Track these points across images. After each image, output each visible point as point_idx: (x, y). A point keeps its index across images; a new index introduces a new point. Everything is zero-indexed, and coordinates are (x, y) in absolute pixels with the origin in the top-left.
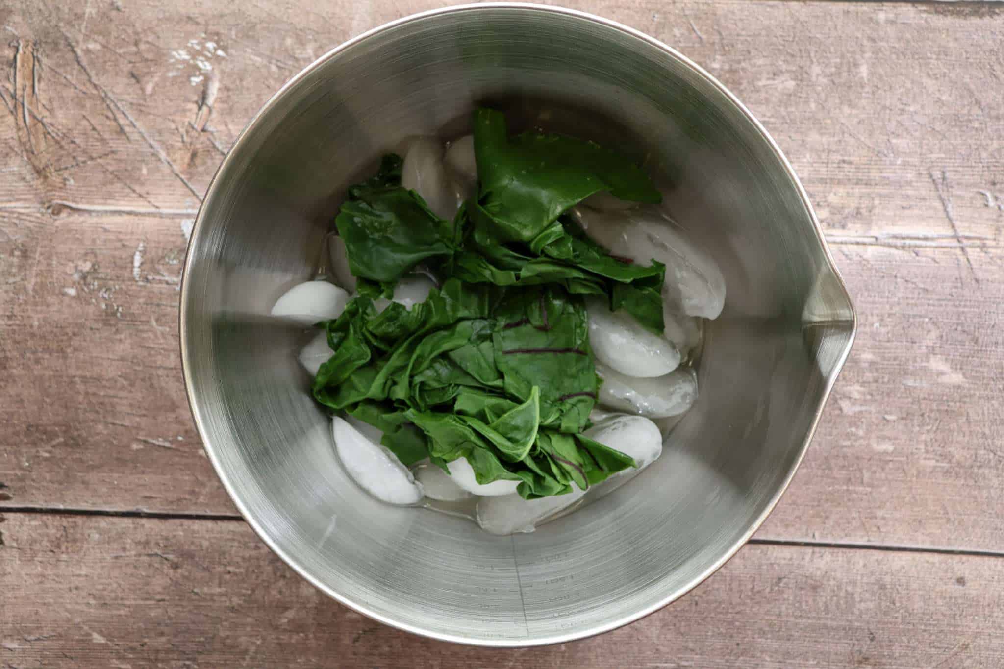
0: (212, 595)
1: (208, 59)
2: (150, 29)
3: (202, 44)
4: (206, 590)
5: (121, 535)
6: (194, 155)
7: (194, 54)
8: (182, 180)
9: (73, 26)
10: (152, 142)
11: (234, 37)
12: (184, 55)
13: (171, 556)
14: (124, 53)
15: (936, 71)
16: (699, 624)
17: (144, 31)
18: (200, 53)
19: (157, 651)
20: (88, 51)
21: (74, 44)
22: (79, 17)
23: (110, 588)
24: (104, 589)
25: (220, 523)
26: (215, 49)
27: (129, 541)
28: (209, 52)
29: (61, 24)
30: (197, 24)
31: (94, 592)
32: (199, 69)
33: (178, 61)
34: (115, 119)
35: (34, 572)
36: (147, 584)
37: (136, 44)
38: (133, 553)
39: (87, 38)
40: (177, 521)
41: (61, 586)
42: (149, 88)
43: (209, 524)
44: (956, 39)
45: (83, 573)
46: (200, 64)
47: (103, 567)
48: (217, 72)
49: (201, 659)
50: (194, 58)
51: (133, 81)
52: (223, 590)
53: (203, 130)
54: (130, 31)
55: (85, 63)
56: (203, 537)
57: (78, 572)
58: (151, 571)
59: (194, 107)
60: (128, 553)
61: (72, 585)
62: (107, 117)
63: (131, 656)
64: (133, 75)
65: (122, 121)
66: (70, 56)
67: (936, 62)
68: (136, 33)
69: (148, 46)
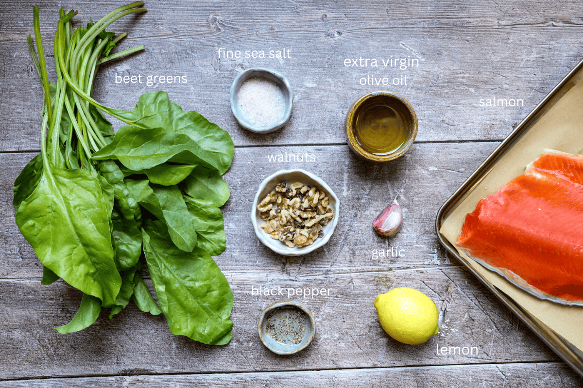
0: (427, 110)
1: (443, 330)
2: (467, 339)
3: (446, 335)
4: (430, 112)
5: (466, 133)
6: (447, 290)
7: (449, 331)
8: (451, 280)
9: (497, 337)
10: (464, 294)
11: (434, 339)
12: (453, 330)
13: (446, 125)
14: (477, 329)
15: (145, 347)
16: (224, 112)
17: (469, 338)
18: (447, 332)
19: (448, 86)
20: (491, 328)
21: (497, 330)
22: (495, 341)
23: (469, 111)
24: (471, 110)
25: (426, 140)
26: (441, 334)
27: (462, 130)
28: (443, 332)
29: (502, 338)
30: (449, 343)
31: (475, 109)
32: (446, 325)
33: (455, 327)
34: (479, 302)
35: (499, 116)
36: (454, 113)
37: (472, 332)
38: (460, 126)
39: (492, 333)
40: (444, 140)
41: (488, 110)
42: (466, 315)
43: (431, 140)
44: (138, 360)
45: (480, 116)
46: (446, 327)
47: (472, 119)
48: (440, 325)
49: (430, 84)
50: (449, 329)
51: (473, 318)
52: (423, 113)
53: (444, 301)
54: (475, 338)
55: (492, 323)
56: (433, 134)
57: (482, 116)
58: (453, 119)
59: (447, 310)
60: (463, 125)
61: (484, 111)
62: (482, 303)
63: (458, 84)
64: (473, 320)
65: (476, 301)
66: (498, 326)
67: (145, 350)
68: (472, 337)
69: (468, 333)
